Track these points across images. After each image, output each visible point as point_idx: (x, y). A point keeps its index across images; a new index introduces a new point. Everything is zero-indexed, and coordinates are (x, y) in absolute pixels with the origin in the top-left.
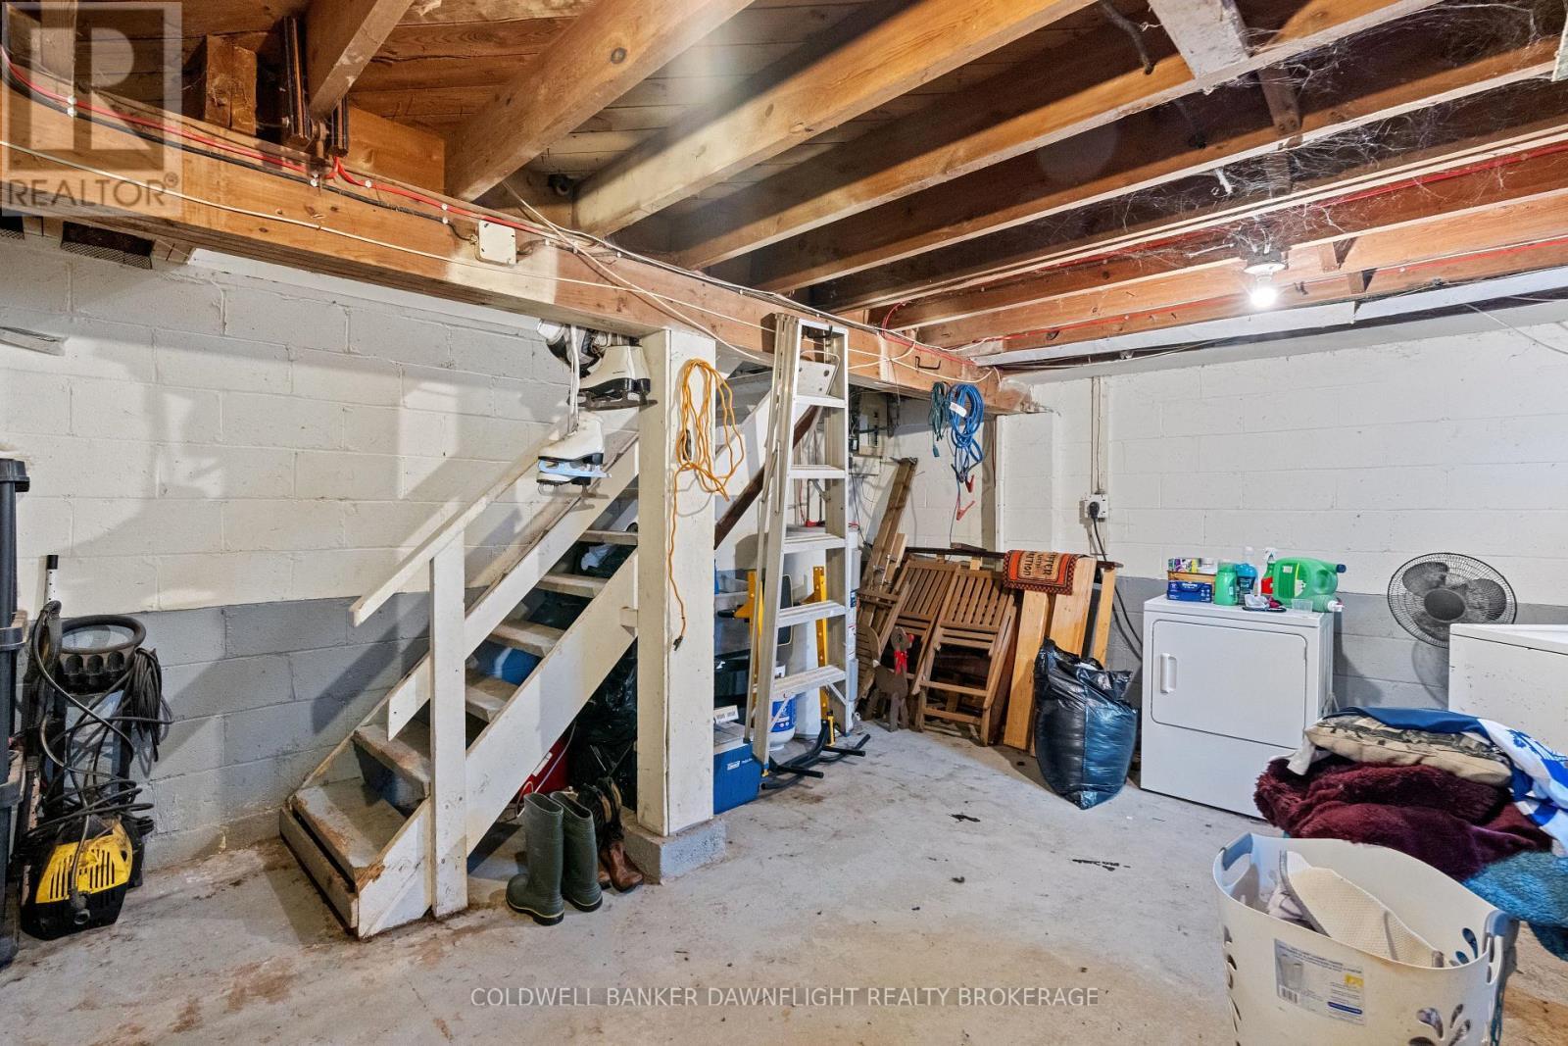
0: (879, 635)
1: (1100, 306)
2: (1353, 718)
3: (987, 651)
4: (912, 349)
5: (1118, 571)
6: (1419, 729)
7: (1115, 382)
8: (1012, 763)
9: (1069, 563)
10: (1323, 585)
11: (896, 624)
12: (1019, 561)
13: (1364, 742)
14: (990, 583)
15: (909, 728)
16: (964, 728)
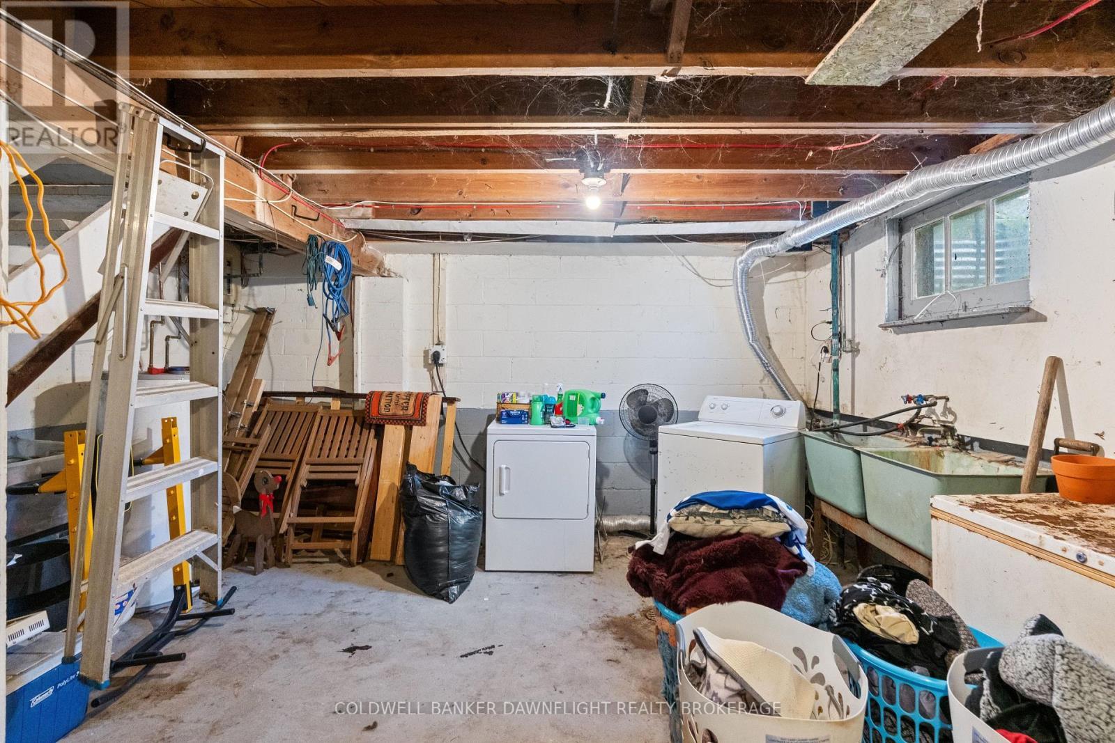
0: (238, 480)
1: (465, 190)
2: (698, 507)
3: (354, 481)
4: (288, 197)
5: (458, 405)
6: (738, 508)
7: (454, 261)
8: (382, 576)
9: (422, 400)
10: (592, 407)
11: (257, 467)
12: (380, 401)
13: (707, 523)
14: (352, 420)
15: (275, 565)
16: (330, 553)
